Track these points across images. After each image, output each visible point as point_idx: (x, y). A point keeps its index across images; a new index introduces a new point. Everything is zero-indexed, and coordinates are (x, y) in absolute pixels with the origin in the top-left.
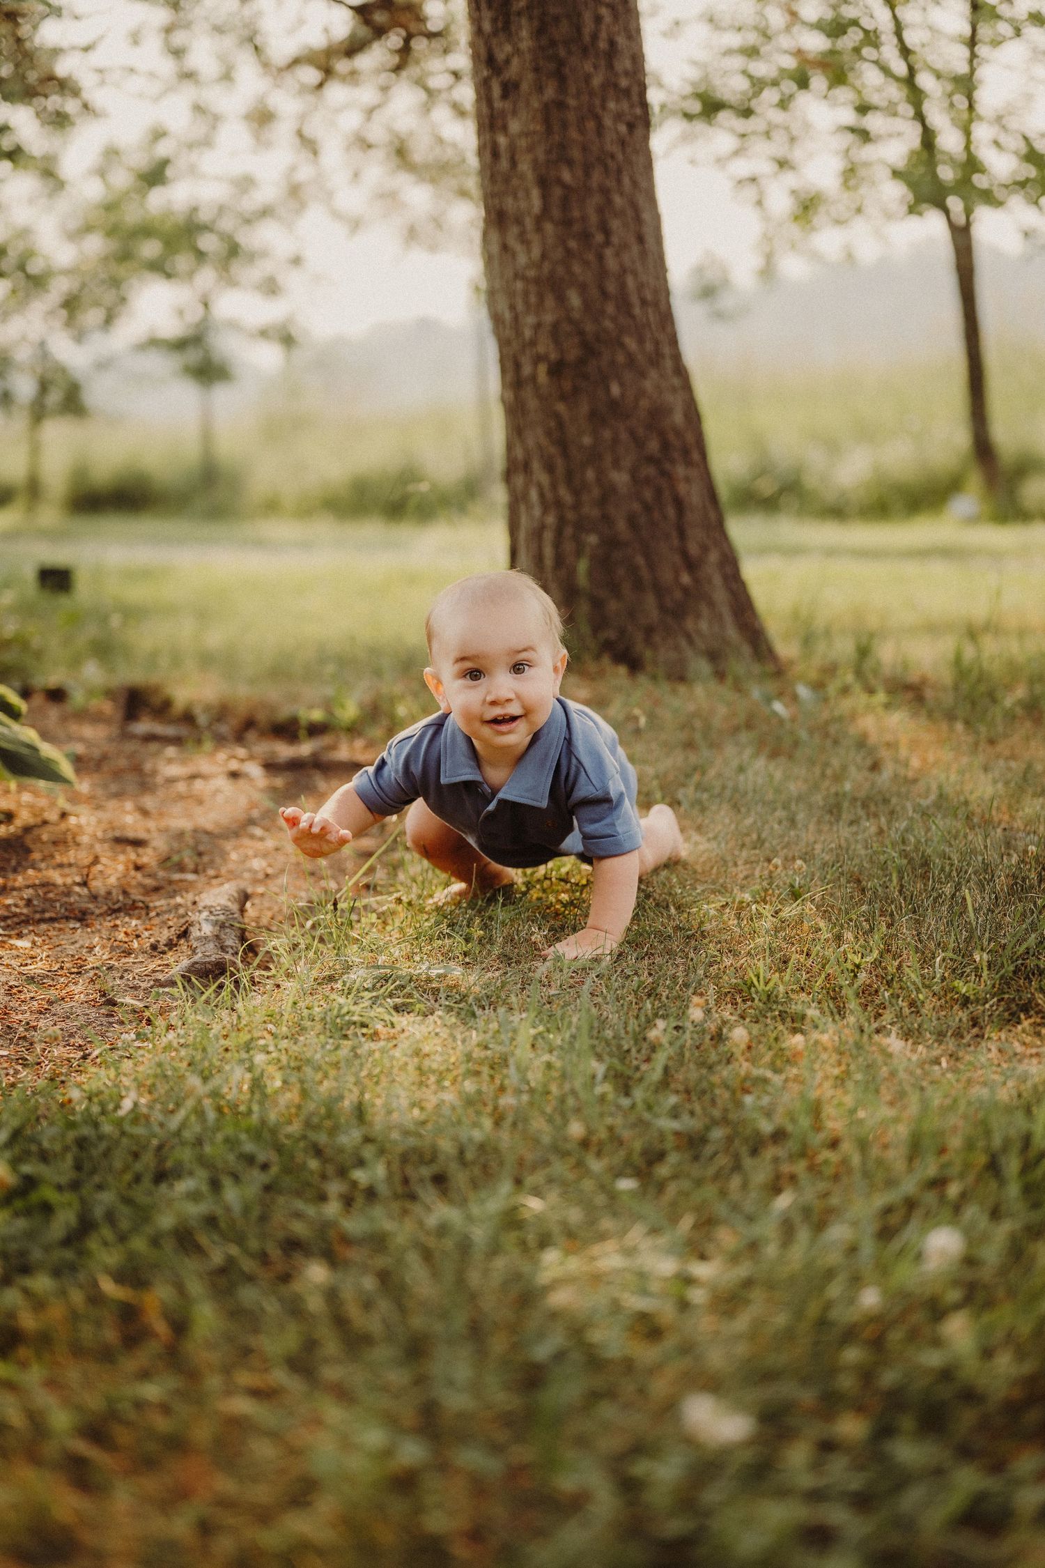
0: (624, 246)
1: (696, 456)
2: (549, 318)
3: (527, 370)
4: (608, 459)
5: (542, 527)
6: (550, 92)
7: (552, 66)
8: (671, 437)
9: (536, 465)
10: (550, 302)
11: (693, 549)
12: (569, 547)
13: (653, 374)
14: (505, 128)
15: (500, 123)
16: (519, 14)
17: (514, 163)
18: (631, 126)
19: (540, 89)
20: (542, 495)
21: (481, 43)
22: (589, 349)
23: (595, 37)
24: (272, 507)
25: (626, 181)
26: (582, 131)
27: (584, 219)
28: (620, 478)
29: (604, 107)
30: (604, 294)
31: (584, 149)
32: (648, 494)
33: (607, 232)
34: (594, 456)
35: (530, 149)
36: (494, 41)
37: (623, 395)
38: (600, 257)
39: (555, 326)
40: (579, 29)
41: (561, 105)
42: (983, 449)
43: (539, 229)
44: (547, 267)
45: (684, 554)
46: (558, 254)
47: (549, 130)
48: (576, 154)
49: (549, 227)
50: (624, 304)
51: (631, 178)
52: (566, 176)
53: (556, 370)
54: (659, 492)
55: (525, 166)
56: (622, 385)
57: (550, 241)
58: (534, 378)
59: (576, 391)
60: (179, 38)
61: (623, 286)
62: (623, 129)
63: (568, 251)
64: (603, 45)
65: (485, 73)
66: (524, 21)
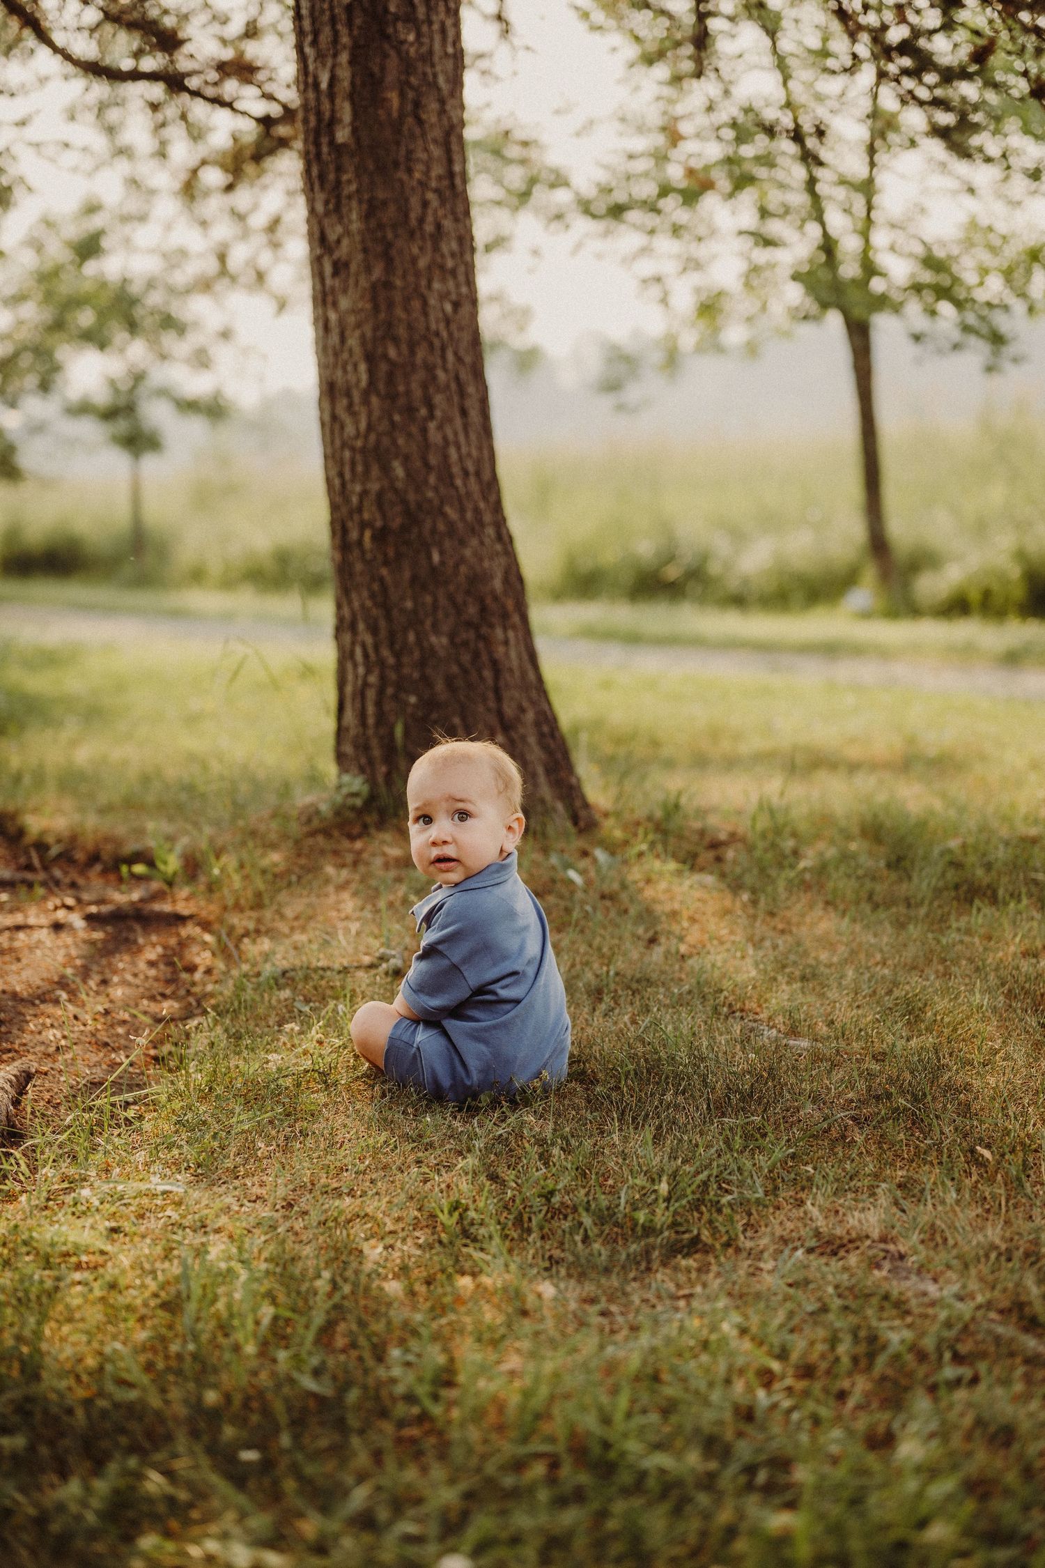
0: (448, 419)
1: (516, 619)
2: (374, 487)
3: (354, 535)
4: (428, 623)
5: (366, 684)
6: (378, 272)
7: (379, 249)
8: (489, 601)
9: (361, 626)
10: (375, 471)
11: (509, 710)
12: (388, 706)
13: (474, 542)
14: (335, 304)
15: (330, 299)
16: (349, 197)
17: (343, 339)
18: (456, 305)
19: (368, 269)
20: (366, 655)
21: (314, 221)
22: (411, 518)
23: (421, 220)
24: (197, 576)
25: (450, 357)
26: (407, 310)
27: (408, 393)
28: (439, 642)
29: (429, 286)
30: (426, 464)
31: (410, 327)
32: (466, 658)
33: (431, 407)
34: (414, 620)
35: (359, 325)
36: (326, 222)
37: (442, 563)
38: (424, 431)
39: (380, 495)
40: (406, 216)
41: (388, 285)
42: (878, 544)
43: (366, 401)
44: (373, 437)
45: (500, 714)
46: (384, 426)
47: (376, 308)
48: (402, 332)
49: (374, 400)
50: (446, 477)
51: (456, 354)
52: (392, 353)
53: (381, 536)
54: (476, 655)
55: (353, 341)
56: (442, 553)
57: (376, 413)
58: (360, 543)
59: (399, 556)
60: (113, 115)
61: (446, 457)
62: (448, 308)
63: (393, 424)
64: (429, 228)
65: (318, 251)
66: (354, 204)
